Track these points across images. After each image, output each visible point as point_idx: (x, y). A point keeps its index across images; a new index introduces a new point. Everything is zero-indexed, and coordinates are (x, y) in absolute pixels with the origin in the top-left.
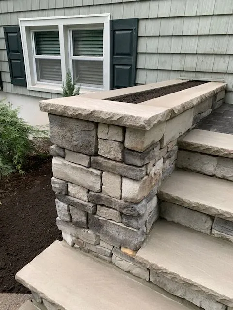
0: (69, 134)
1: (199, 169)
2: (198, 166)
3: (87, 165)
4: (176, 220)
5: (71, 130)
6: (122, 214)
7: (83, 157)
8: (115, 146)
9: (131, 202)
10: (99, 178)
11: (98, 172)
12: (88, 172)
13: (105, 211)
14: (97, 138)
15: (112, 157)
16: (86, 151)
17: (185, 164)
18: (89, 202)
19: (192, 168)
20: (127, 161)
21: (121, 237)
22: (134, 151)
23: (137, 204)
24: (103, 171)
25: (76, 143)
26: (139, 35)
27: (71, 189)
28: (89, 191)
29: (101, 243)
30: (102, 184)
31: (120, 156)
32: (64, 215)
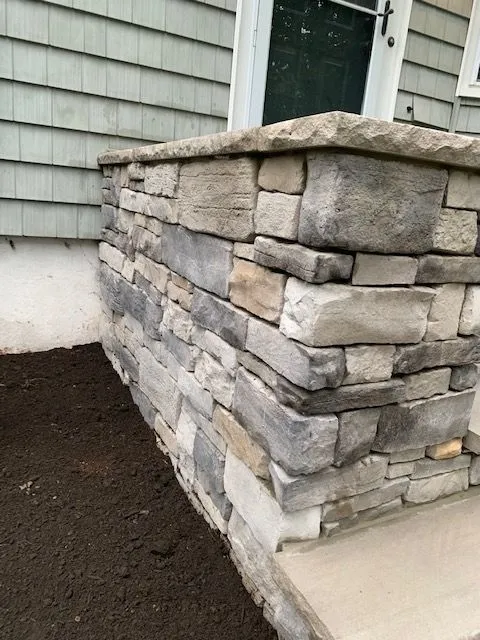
6: (455, 369)
7: (405, 264)
10: (428, 304)
13: (426, 382)
15: (460, 248)
18: (392, 377)
24: (436, 287)
27: (354, 363)
28: (399, 347)
32: (322, 453)
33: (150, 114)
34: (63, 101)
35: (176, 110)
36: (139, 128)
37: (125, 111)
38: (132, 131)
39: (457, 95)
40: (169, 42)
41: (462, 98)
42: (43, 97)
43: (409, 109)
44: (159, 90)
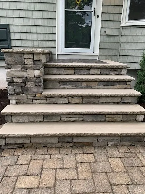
0: (14, 59)
1: (52, 73)
2: (51, 72)
3: (21, 69)
4: (49, 87)
5: (15, 57)
6: (35, 82)
7: (19, 66)
8: (31, 60)
9: (38, 77)
10: (26, 72)
11: (26, 70)
12: (22, 71)
13: (29, 84)
14: (24, 58)
15: (30, 64)
16: (21, 64)
17: (47, 72)
18: (22, 82)
19: (50, 73)
20: (35, 64)
21: (36, 90)
22: (37, 60)
23: (40, 77)
24: (27, 70)
25: (17, 62)
26: (10, 31)
27: (15, 80)
28: (22, 78)
29: (28, 97)
30: (27, 74)
31: (33, 63)
32: (12, 91)
33: (40, 42)
34: (24, 42)
35: (45, 40)
36: (38, 45)
37: (35, 42)
38: (37, 46)
39: (121, 26)
40: (42, 27)
41: (123, 26)
42: (20, 42)
43: (105, 32)
44: (41, 37)
